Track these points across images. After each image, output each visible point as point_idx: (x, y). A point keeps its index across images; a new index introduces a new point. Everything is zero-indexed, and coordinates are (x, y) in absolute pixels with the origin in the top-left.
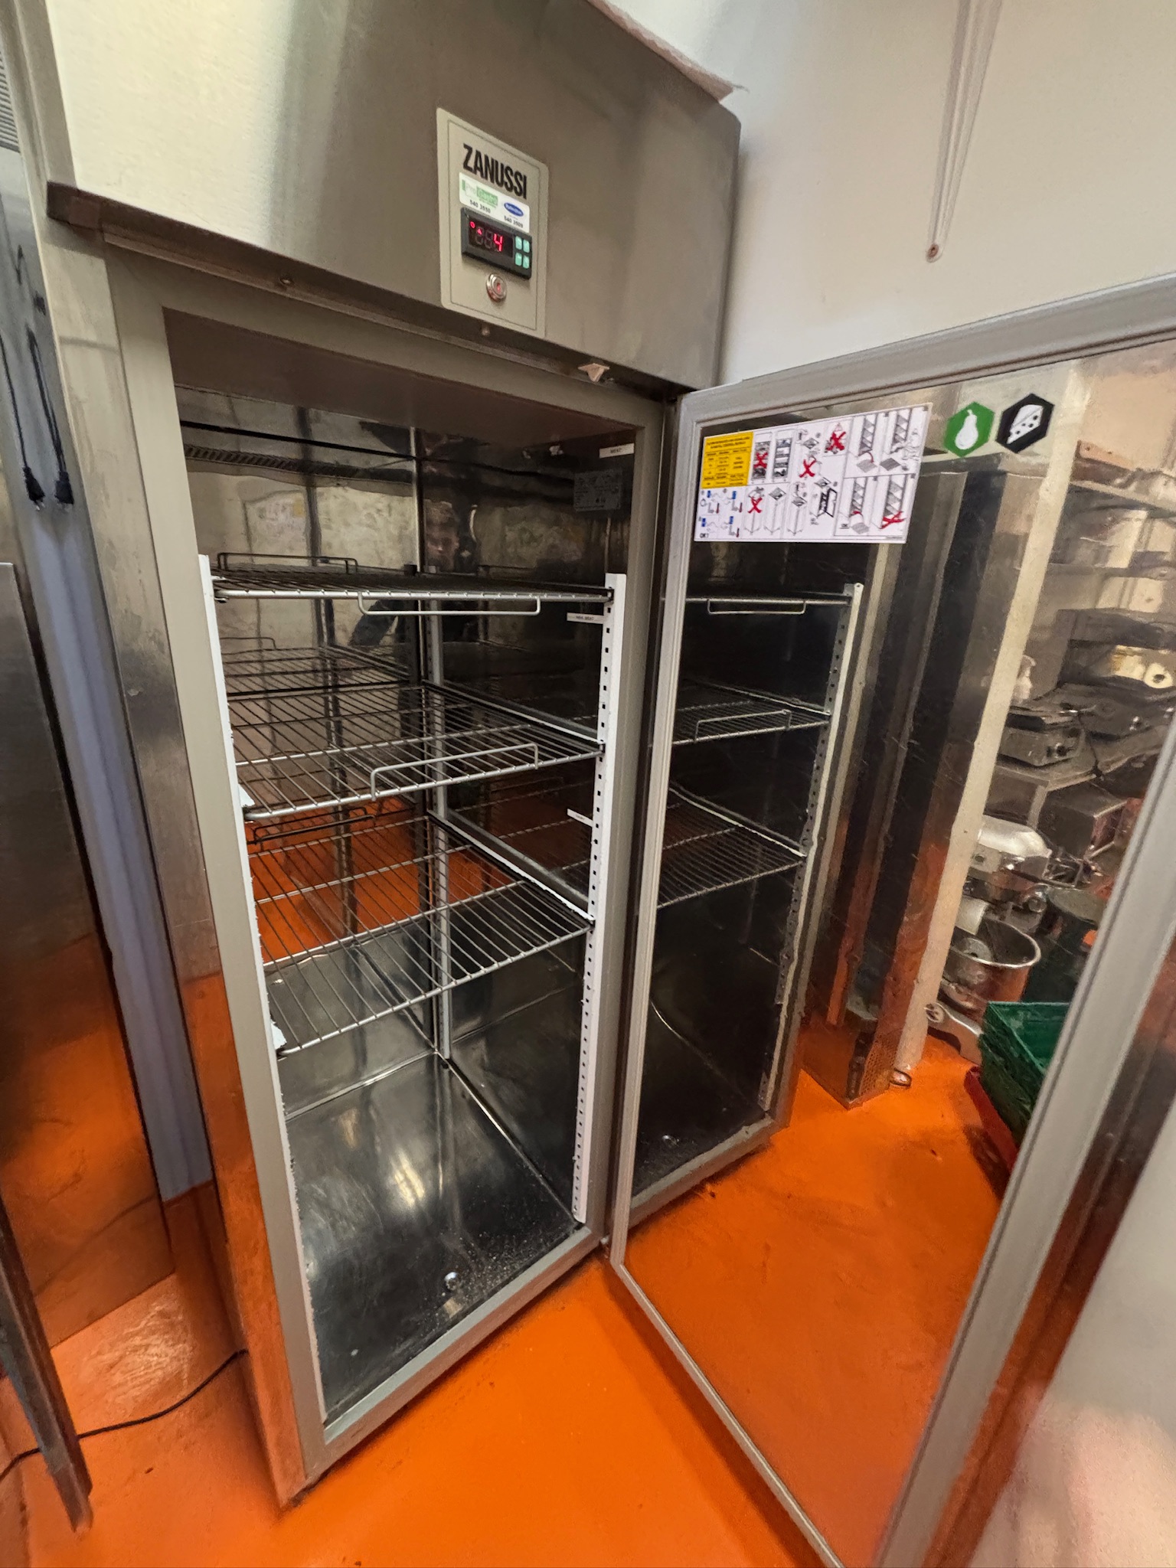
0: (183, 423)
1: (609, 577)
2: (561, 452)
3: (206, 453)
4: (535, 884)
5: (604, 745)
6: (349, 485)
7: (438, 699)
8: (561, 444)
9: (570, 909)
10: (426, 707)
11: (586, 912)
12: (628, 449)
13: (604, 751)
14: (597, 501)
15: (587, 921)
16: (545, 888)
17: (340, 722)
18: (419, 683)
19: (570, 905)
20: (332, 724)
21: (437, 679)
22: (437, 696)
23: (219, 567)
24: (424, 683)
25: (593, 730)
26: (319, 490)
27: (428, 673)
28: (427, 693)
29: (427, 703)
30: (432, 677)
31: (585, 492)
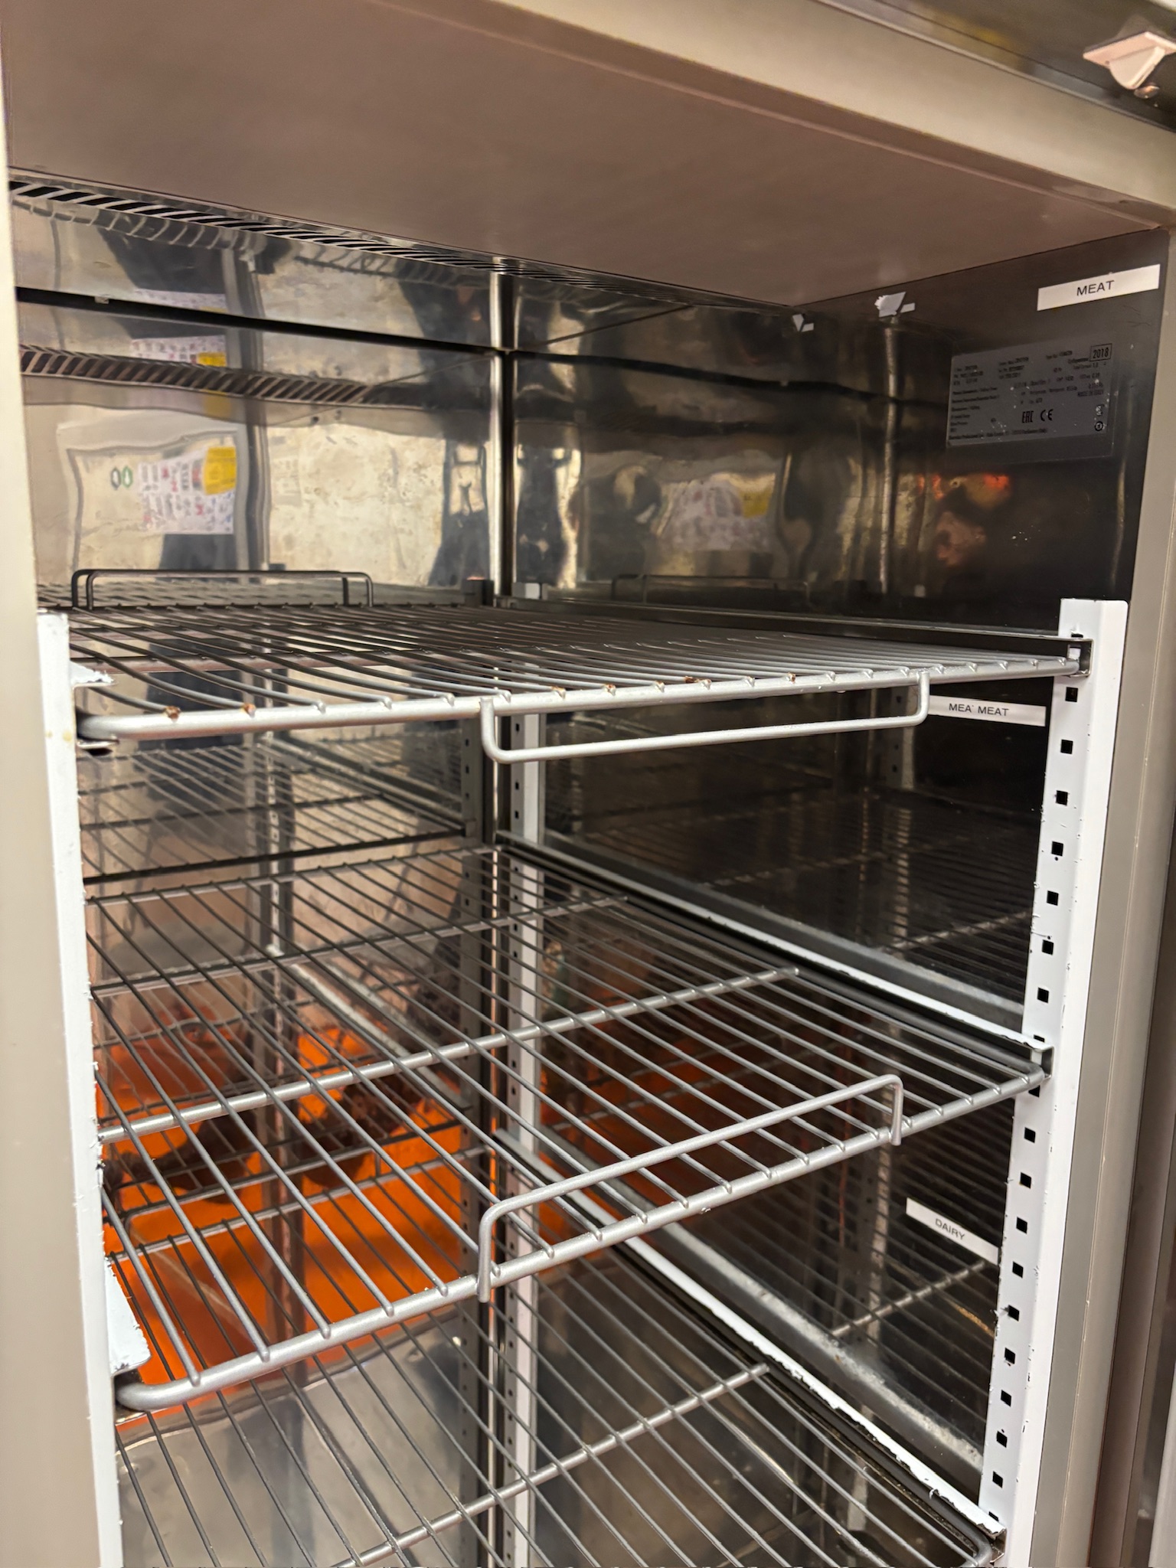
0: (23, 294)
1: (1071, 608)
2: (910, 307)
3: (61, 359)
4: (802, 1385)
5: (1048, 1054)
6: (338, 418)
7: (530, 881)
8: (911, 289)
9: (927, 1489)
10: (501, 916)
11: (975, 1500)
12: (1145, 279)
13: (1047, 1068)
14: (1027, 417)
15: (980, 1530)
16: (835, 1402)
17: (289, 885)
18: (485, 839)
19: (921, 1471)
20: (275, 887)
21: (531, 830)
22: (530, 872)
23: (74, 598)
24: (500, 840)
25: (1009, 1005)
26: (272, 432)
27: (509, 817)
28: (504, 862)
29: (504, 906)
30: (521, 826)
31: (986, 398)
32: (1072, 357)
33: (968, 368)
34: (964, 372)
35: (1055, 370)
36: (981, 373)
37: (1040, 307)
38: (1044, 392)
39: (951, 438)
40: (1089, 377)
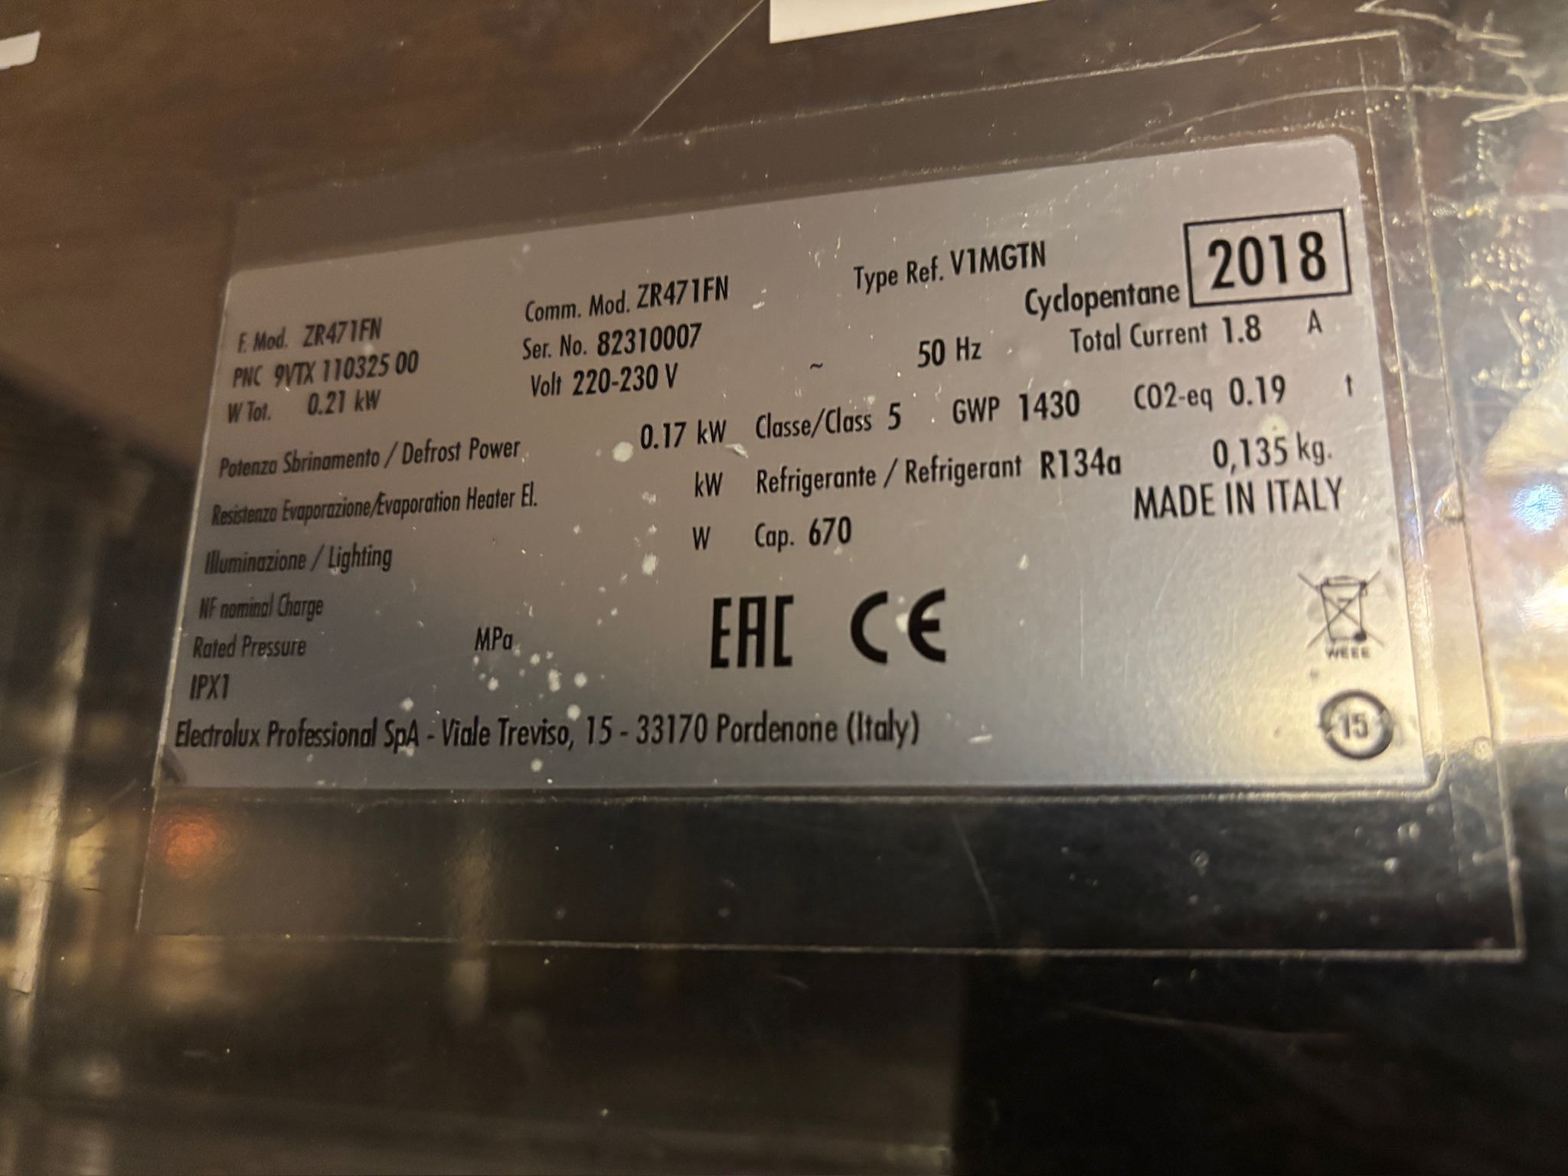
31: (442, 503)
32: (1047, 281)
33: (317, 333)
34: (292, 353)
35: (933, 355)
36: (408, 362)
37: (779, 33)
38: (866, 477)
39: (188, 735)
40: (1200, 398)
